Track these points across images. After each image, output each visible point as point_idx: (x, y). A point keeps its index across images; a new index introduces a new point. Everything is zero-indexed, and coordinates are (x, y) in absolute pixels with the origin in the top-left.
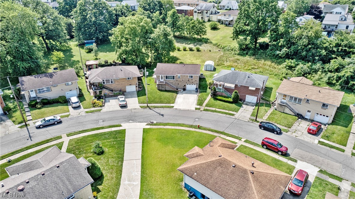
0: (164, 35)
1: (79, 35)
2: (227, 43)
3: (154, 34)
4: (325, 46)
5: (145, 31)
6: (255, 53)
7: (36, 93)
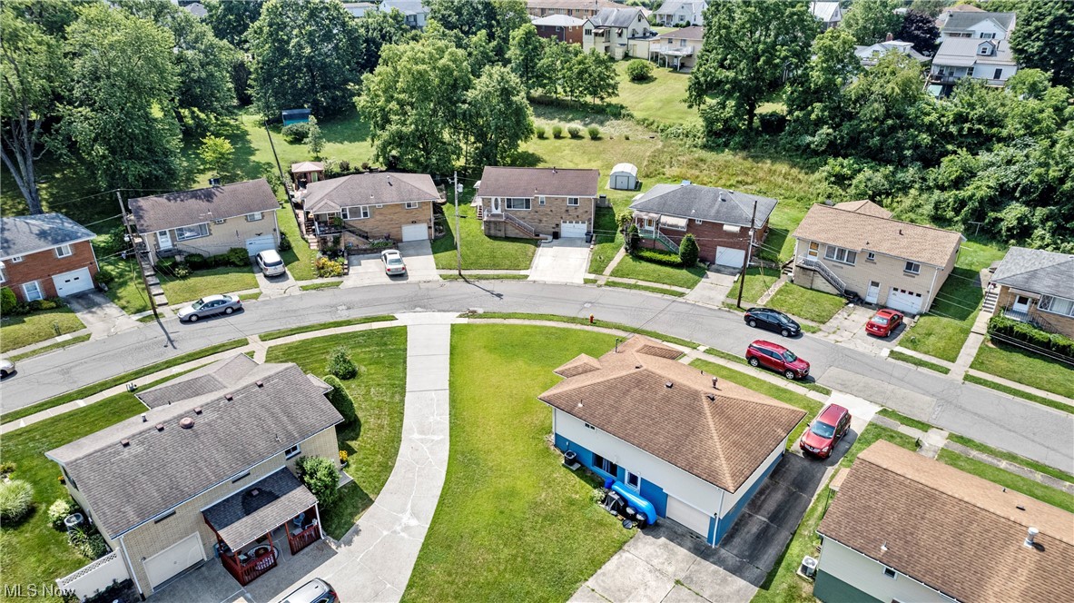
0: (501, 94)
1: (265, 94)
2: (674, 116)
3: (476, 89)
4: (927, 120)
5: (452, 82)
6: (749, 142)
7: (173, 239)
